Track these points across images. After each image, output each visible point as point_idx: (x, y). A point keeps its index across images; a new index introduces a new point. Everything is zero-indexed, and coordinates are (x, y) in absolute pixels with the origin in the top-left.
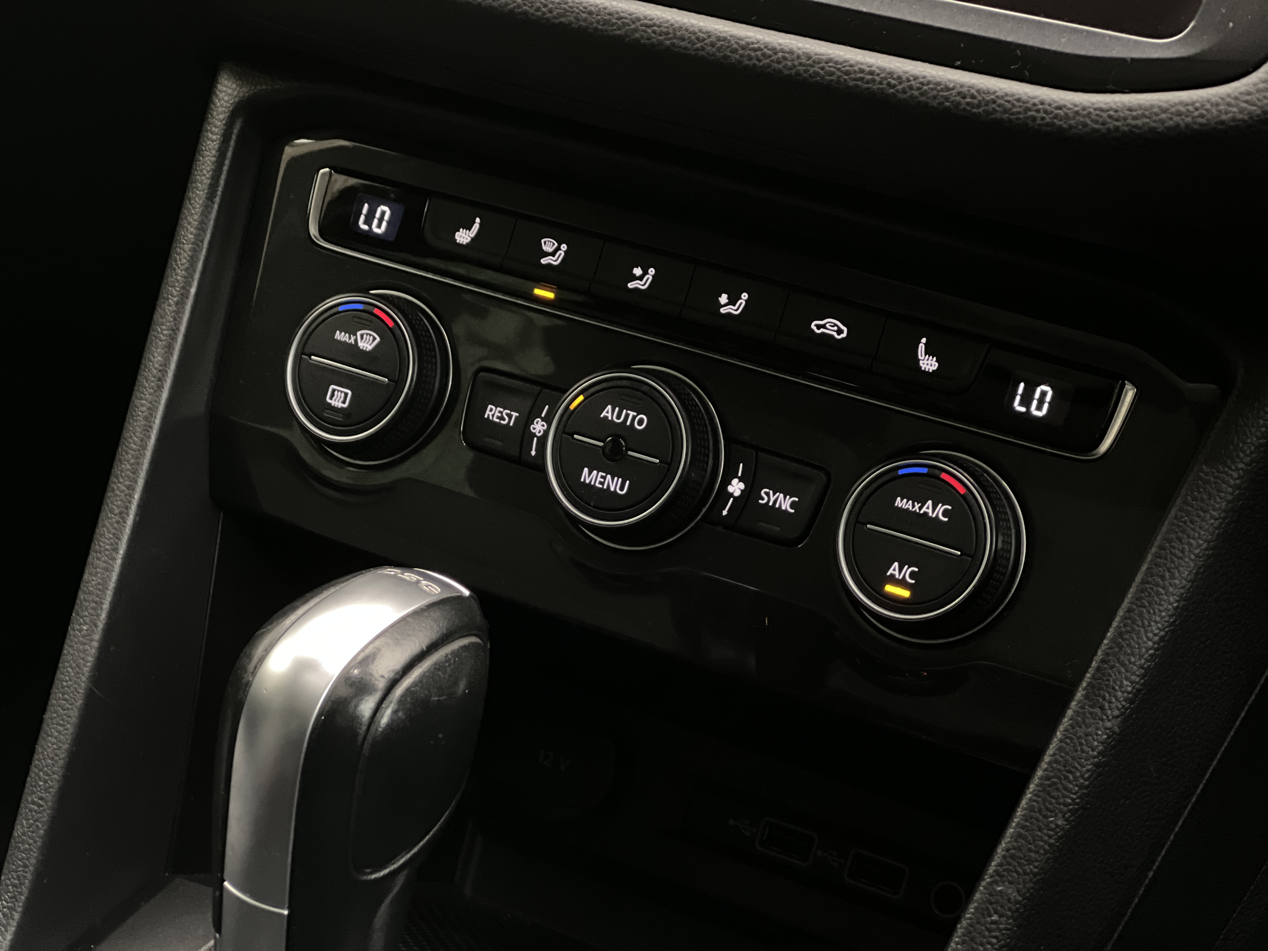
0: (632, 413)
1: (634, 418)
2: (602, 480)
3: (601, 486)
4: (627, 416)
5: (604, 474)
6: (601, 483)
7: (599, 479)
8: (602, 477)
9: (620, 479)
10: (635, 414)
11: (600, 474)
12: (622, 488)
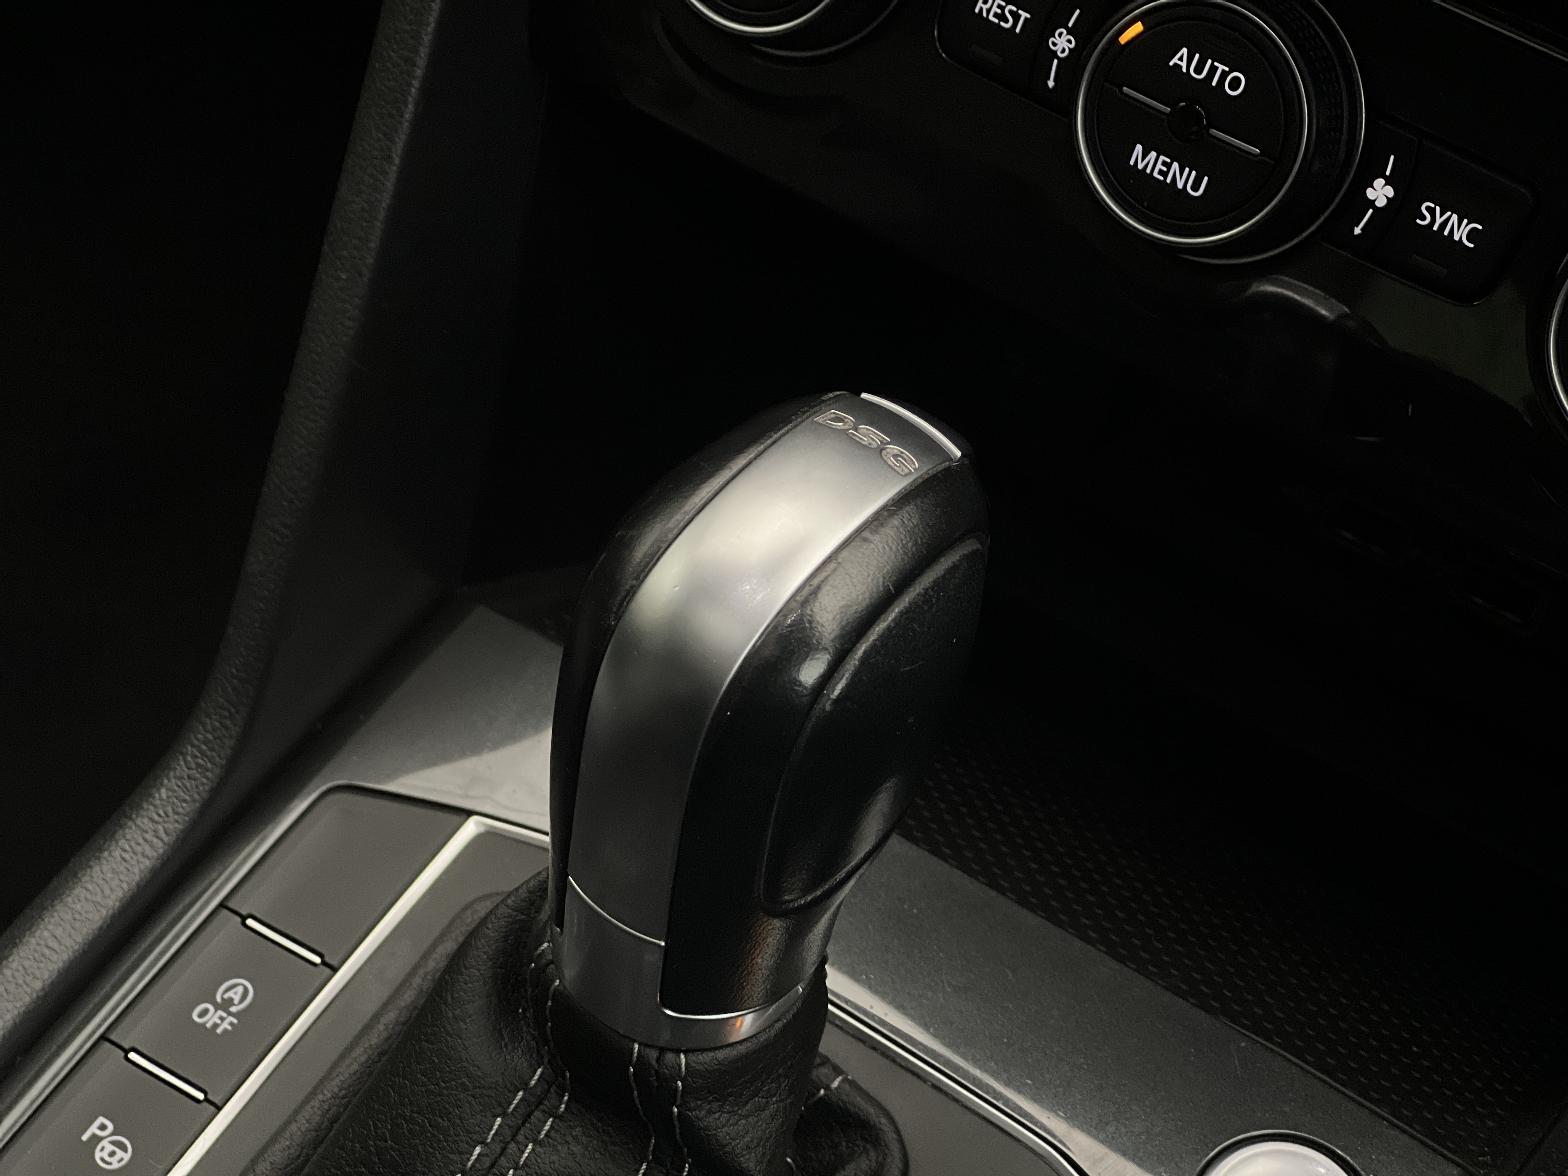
0: (1221, 67)
1: (1224, 75)
2: (1165, 169)
3: (1161, 178)
4: (1213, 69)
5: (1169, 160)
6: (1161, 172)
7: (1159, 166)
8: (1164, 163)
9: (1194, 173)
10: (1227, 69)
11: (1162, 158)
12: (1195, 188)
